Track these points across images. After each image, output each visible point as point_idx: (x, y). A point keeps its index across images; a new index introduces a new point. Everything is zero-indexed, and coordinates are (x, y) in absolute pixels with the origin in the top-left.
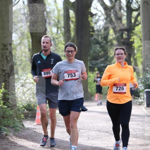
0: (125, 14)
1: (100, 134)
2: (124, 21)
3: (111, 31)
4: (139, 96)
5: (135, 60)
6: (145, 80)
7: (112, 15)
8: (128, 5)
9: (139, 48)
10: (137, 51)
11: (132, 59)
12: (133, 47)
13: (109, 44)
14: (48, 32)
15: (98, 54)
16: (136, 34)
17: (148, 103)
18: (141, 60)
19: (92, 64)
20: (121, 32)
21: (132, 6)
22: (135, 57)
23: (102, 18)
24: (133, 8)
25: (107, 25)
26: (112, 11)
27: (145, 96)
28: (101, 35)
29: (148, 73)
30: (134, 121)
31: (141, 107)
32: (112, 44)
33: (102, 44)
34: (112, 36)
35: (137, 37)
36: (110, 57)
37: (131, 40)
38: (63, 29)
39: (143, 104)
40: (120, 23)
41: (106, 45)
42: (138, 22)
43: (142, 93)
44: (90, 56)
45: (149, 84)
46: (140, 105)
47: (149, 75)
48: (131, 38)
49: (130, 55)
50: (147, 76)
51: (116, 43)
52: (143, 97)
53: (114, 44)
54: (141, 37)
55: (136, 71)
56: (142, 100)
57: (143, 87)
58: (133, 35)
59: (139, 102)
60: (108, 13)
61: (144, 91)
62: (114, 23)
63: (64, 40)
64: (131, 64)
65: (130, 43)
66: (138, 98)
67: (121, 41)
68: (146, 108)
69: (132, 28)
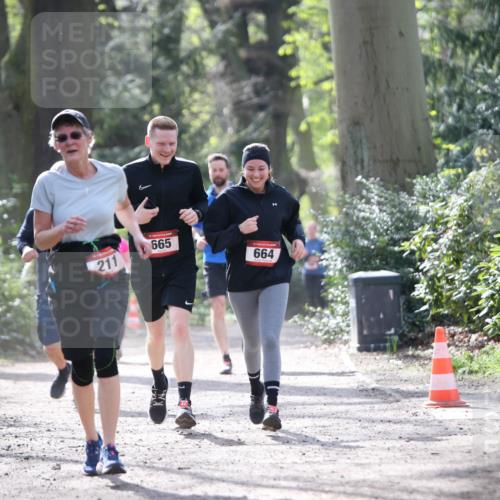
1: (153, 478)
3: (194, 14)
5: (306, 139)
6: (352, 228)
9: (318, 88)
10: (310, 99)
11: (290, 139)
12: (293, 84)
13: (185, 68)
15: (135, 117)
16: (305, 24)
17: (365, 332)
18: (330, 137)
20: (237, 15)
22: (303, 127)
27: (353, 303)
29: (362, 197)
30: (303, 417)
31: (333, 350)
32: (198, 72)
34: (197, 32)
35: (311, 37)
36: (192, 130)
37: (281, 52)
39: (346, 337)
41: (171, 77)
43: (340, 287)
44: (101, 127)
45: (368, 248)
46: (332, 346)
47: (368, 206)
48: (283, 43)
49: (280, 121)
50: (360, 211)
51: (218, 65)
52: (343, 307)
53: (208, 69)
54: (328, 34)
55: (307, 189)
56: (339, 319)
57: (342, 262)
58: (293, 26)
59: (327, 328)
61: (346, 278)
64: (289, 159)
65: (279, 63)
66: (321, 313)
67: (240, 58)
68: (359, 353)
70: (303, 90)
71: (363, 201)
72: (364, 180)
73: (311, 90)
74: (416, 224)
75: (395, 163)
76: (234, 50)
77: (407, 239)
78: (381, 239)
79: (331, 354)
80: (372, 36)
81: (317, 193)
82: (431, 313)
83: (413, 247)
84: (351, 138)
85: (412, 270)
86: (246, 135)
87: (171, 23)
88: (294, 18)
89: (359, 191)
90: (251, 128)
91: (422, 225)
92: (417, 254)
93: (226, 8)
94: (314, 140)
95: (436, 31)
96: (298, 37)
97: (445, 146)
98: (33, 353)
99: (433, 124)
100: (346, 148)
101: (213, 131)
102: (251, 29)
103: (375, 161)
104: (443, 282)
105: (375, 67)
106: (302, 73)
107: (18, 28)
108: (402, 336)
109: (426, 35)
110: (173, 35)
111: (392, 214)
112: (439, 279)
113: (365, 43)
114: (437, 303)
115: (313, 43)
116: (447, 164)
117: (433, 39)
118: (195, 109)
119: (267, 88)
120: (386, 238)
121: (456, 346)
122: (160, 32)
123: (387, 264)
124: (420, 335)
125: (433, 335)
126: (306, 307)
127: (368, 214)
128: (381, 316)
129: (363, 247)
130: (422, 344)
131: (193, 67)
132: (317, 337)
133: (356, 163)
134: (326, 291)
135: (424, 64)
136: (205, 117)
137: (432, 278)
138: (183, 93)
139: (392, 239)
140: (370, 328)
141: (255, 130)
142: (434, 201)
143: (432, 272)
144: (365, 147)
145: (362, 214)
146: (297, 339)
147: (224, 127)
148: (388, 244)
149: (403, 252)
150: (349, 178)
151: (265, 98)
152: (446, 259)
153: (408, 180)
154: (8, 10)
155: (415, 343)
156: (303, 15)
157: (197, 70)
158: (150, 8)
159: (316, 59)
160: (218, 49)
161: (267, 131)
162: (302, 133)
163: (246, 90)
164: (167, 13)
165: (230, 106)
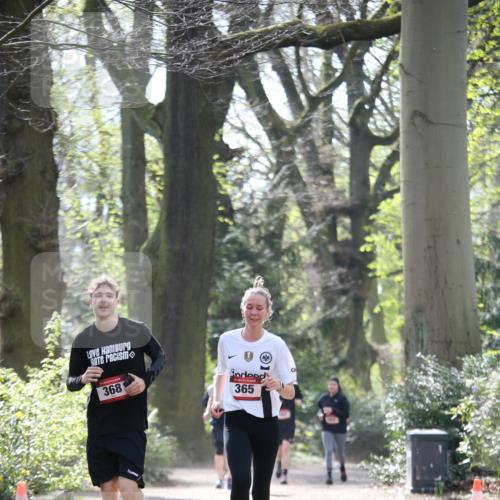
0: (346, 153)
2: (342, 179)
3: (294, 215)
4: (386, 453)
5: (378, 319)
6: (411, 394)
7: (300, 157)
8: (358, 120)
9: (391, 278)
10: (383, 286)
11: (366, 317)
12: (370, 275)
13: (285, 259)
14: (66, 211)
16: (383, 228)
17: (418, 478)
18: (399, 320)
20: (329, 218)
21: (371, 126)
22: (377, 310)
23: (263, 164)
24: (376, 134)
25: (280, 193)
26: (299, 140)
27: (409, 454)
28: (257, 227)
29: (421, 370)
31: (391, 491)
32: (295, 262)
33: (261, 261)
34: (296, 230)
35: (387, 238)
36: (289, 307)
37: (362, 249)
38: (119, 204)
39: (402, 481)
40: (325, 186)
41: (274, 264)
42: (393, 184)
43: (399, 441)
44: (216, 303)
45: (424, 410)
46: (391, 488)
47: (424, 377)
48: (365, 242)
49: (358, 303)
50: (418, 380)
51: (311, 257)
52: (401, 457)
53: (303, 260)
54: (400, 237)
55: (378, 359)
56: (397, 466)
57: (402, 421)
59: (387, 473)
60: (283, 149)
61: (404, 434)
62: (305, 184)
63: (122, 241)
64: (364, 334)
65: (360, 258)
66: (383, 460)
67: (329, 252)
68: (412, 495)
69: (371, 204)
70: (378, 279)
71: (422, 373)
72: (423, 357)
73: (384, 280)
74: (462, 393)
75: (448, 344)
76: (325, 246)
77: (455, 406)
78: (434, 404)
79: (390, 495)
80: (435, 242)
81: (384, 365)
82: (472, 465)
83: (459, 412)
84: (414, 322)
85: (457, 430)
86: (332, 313)
87: (275, 223)
88: (375, 223)
89: (418, 365)
90: (335, 308)
91: (468, 395)
92: (463, 419)
93: (321, 212)
94: (385, 320)
95: (486, 239)
96: (377, 238)
97: (489, 332)
98: (153, 480)
99: (481, 314)
100: (410, 330)
101: (305, 310)
102: (339, 230)
103: (432, 341)
104: (482, 441)
105: (437, 267)
106: (378, 267)
107: (156, 222)
108: (447, 483)
109: (479, 242)
110: (277, 232)
111: (444, 384)
112: (479, 439)
113: (429, 247)
114: (477, 458)
115: (388, 243)
116: (489, 346)
117: (484, 245)
118: (291, 290)
119: (350, 278)
120: (439, 404)
121: (490, 493)
122: (267, 230)
123: (438, 424)
124: (462, 483)
125: (472, 483)
126: (371, 456)
127: (424, 383)
128: (432, 466)
129: (420, 410)
130: (463, 489)
131: (292, 258)
132: (379, 480)
133: (417, 342)
134: (388, 443)
135: (476, 265)
136: (300, 297)
137: (473, 438)
138: (283, 278)
139: (443, 404)
140: (422, 474)
141: (339, 310)
142: (478, 376)
143: (474, 433)
144: (425, 329)
146: (363, 479)
147: (314, 307)
148: (439, 408)
149: (452, 415)
150: (411, 355)
151: (348, 285)
152: (485, 423)
153: (458, 358)
154: (148, 207)
155: (457, 489)
156: (381, 222)
157: (294, 260)
158: (260, 210)
159: (390, 256)
160: (312, 244)
161: (348, 312)
162: (376, 314)
163: (333, 278)
164: (273, 214)
165: (319, 290)
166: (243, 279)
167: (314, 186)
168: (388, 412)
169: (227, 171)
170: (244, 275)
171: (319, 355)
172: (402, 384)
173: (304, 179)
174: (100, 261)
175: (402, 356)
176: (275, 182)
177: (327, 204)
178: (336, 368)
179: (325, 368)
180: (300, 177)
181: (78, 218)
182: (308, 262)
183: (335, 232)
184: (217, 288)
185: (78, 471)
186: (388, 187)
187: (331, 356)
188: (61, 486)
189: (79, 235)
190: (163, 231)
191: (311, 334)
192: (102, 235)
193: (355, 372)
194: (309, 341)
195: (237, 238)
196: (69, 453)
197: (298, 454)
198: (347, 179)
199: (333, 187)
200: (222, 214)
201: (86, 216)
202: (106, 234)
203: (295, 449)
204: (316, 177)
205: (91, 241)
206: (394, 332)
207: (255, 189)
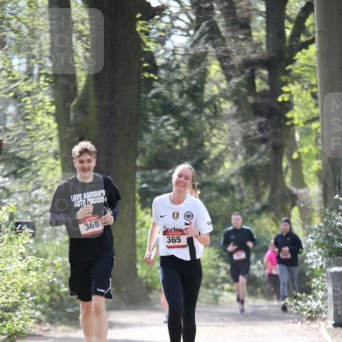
0: (262, 8)
2: (259, 33)
3: (214, 69)
4: (308, 291)
5: (297, 165)
6: (331, 234)
7: (218, 12)
9: (308, 126)
10: (300, 134)
11: (284, 164)
12: (288, 123)
13: (207, 111)
15: (169, 147)
16: (298, 78)
18: (316, 165)
19: (149, 182)
20: (248, 71)
22: (295, 156)
23: (183, 21)
25: (200, 48)
28: (180, 81)
29: (339, 211)
31: (315, 325)
32: (217, 114)
33: (184, 114)
35: (303, 88)
36: (212, 157)
37: (280, 99)
39: (324, 316)
40: (243, 40)
41: (196, 117)
42: (308, 35)
43: (320, 278)
44: (144, 154)
46: (314, 322)
48: (282, 92)
49: (277, 150)
50: (337, 221)
51: (231, 108)
52: (322, 293)
53: (224, 112)
54: (316, 86)
55: (298, 202)
56: (319, 302)
57: (323, 259)
58: (289, 79)
59: (310, 309)
60: (202, 5)
61: (325, 271)
62: (224, 39)
63: (53, 99)
64: (283, 178)
65: (279, 107)
66: (306, 297)
67: (248, 103)
68: (334, 329)
69: (287, 56)
70: (296, 128)
71: (340, 213)
72: (341, 199)
73: (302, 128)
76: (244, 98)
79: (313, 329)
81: (304, 207)
84: (331, 166)
86: (252, 161)
87: (197, 77)
88: (291, 73)
89: (336, 207)
90: (256, 156)
93: (239, 65)
94: (304, 166)
96: (293, 88)
100: (328, 174)
101: (227, 158)
102: (258, 81)
106: (295, 116)
107: (84, 79)
110: (199, 86)
115: (304, 92)
118: (214, 140)
119: (269, 127)
122: (189, 84)
131: (214, 110)
132: (302, 315)
133: (334, 186)
134: (310, 281)
136: (222, 147)
138: (205, 129)
141: (260, 157)
145: (338, 223)
147: (236, 156)
150: (329, 196)
151: (267, 134)
156: (297, 71)
157: (216, 111)
158: (182, 65)
159: (306, 104)
160: (232, 96)
161: (268, 159)
162: (294, 160)
163: (253, 128)
164: (195, 69)
165: (240, 139)
166: (168, 131)
167: (233, 40)
168: (308, 251)
169: (150, 29)
170: (169, 128)
171: (241, 201)
172: (321, 225)
173: (223, 34)
174: (33, 118)
175: (320, 198)
176: (195, 38)
177: (245, 57)
178: (259, 213)
179: (248, 213)
180: (219, 32)
181: (10, 78)
182: (229, 113)
183: (254, 83)
184: (144, 140)
185: (20, 316)
186: (303, 38)
187: (253, 201)
188: (5, 331)
189: (11, 94)
190: (91, 88)
191: (234, 182)
192: (34, 93)
193: (276, 215)
194: (232, 188)
195: (161, 92)
196: (11, 300)
197: (225, 294)
198: (263, 33)
199: (251, 41)
200: (146, 69)
201: (17, 76)
202: (37, 93)
203: (223, 289)
204: (234, 31)
205: (23, 100)
206: (312, 176)
207: (176, 45)
